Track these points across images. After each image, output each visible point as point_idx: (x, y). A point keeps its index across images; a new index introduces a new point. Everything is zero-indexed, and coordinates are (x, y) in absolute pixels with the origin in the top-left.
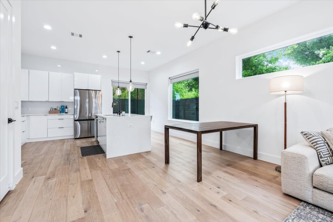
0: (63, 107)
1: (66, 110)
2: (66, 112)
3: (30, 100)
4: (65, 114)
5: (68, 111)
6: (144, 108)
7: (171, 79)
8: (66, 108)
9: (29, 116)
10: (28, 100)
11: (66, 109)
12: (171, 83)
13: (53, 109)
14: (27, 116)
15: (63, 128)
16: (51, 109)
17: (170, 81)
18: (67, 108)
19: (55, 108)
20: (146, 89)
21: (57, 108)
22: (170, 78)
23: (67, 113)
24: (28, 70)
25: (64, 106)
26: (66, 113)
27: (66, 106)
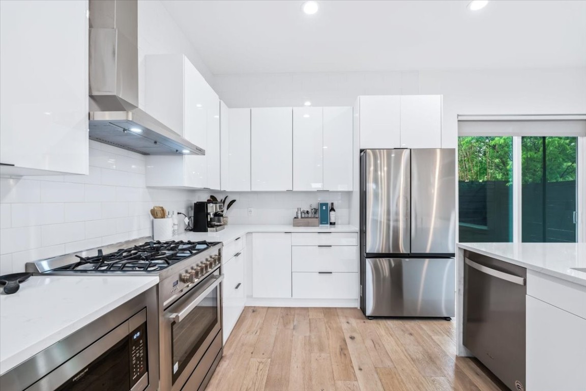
0: (324, 208)
1: (333, 216)
2: (332, 220)
3: (253, 190)
4: (328, 226)
5: (335, 219)
8: (332, 209)
9: (252, 233)
10: (249, 190)
11: (332, 213)
13: (301, 213)
15: (331, 273)
16: (297, 213)
18: (334, 211)
19: (306, 210)
23: (333, 224)
24: (249, 109)
25: (326, 205)
26: (331, 224)
27: (332, 204)
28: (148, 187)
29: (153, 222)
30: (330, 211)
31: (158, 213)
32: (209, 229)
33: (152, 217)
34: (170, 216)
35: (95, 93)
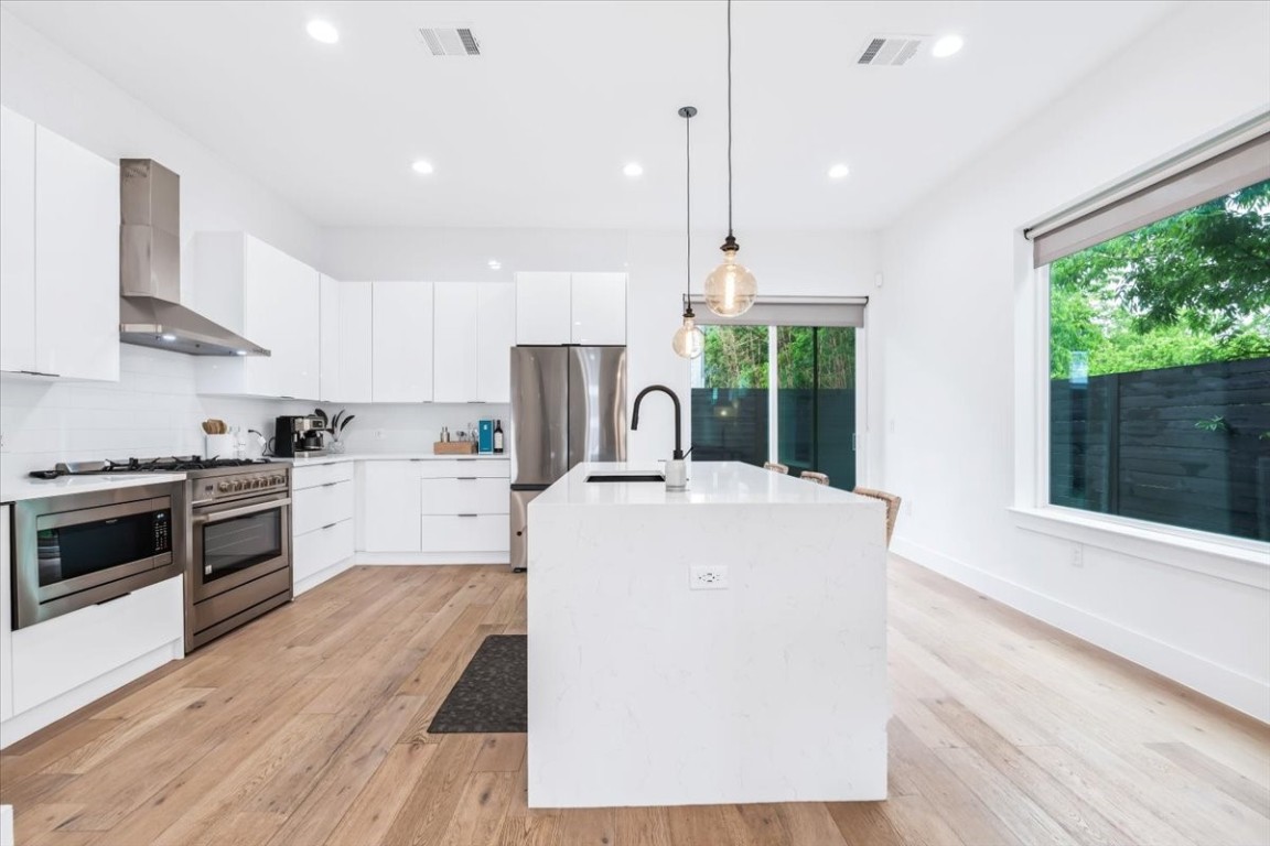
0: (485, 427)
1: (498, 440)
2: (498, 446)
3: (376, 400)
4: (491, 455)
5: (503, 444)
6: (854, 431)
7: (1037, 239)
8: (499, 430)
9: (363, 461)
10: (371, 401)
11: (498, 435)
12: (1036, 266)
13: (449, 435)
14: (355, 461)
15: (475, 515)
16: (442, 435)
17: (1030, 245)
18: (501, 431)
19: (458, 430)
20: (862, 326)
21: (466, 431)
22: (1026, 231)
23: (501, 451)
24: (370, 283)
25: (488, 423)
26: (496, 451)
27: (499, 422)
28: (199, 395)
29: (206, 440)
30: (495, 431)
31: (214, 428)
32: (296, 453)
33: (205, 433)
34: (232, 433)
35: (128, 294)
